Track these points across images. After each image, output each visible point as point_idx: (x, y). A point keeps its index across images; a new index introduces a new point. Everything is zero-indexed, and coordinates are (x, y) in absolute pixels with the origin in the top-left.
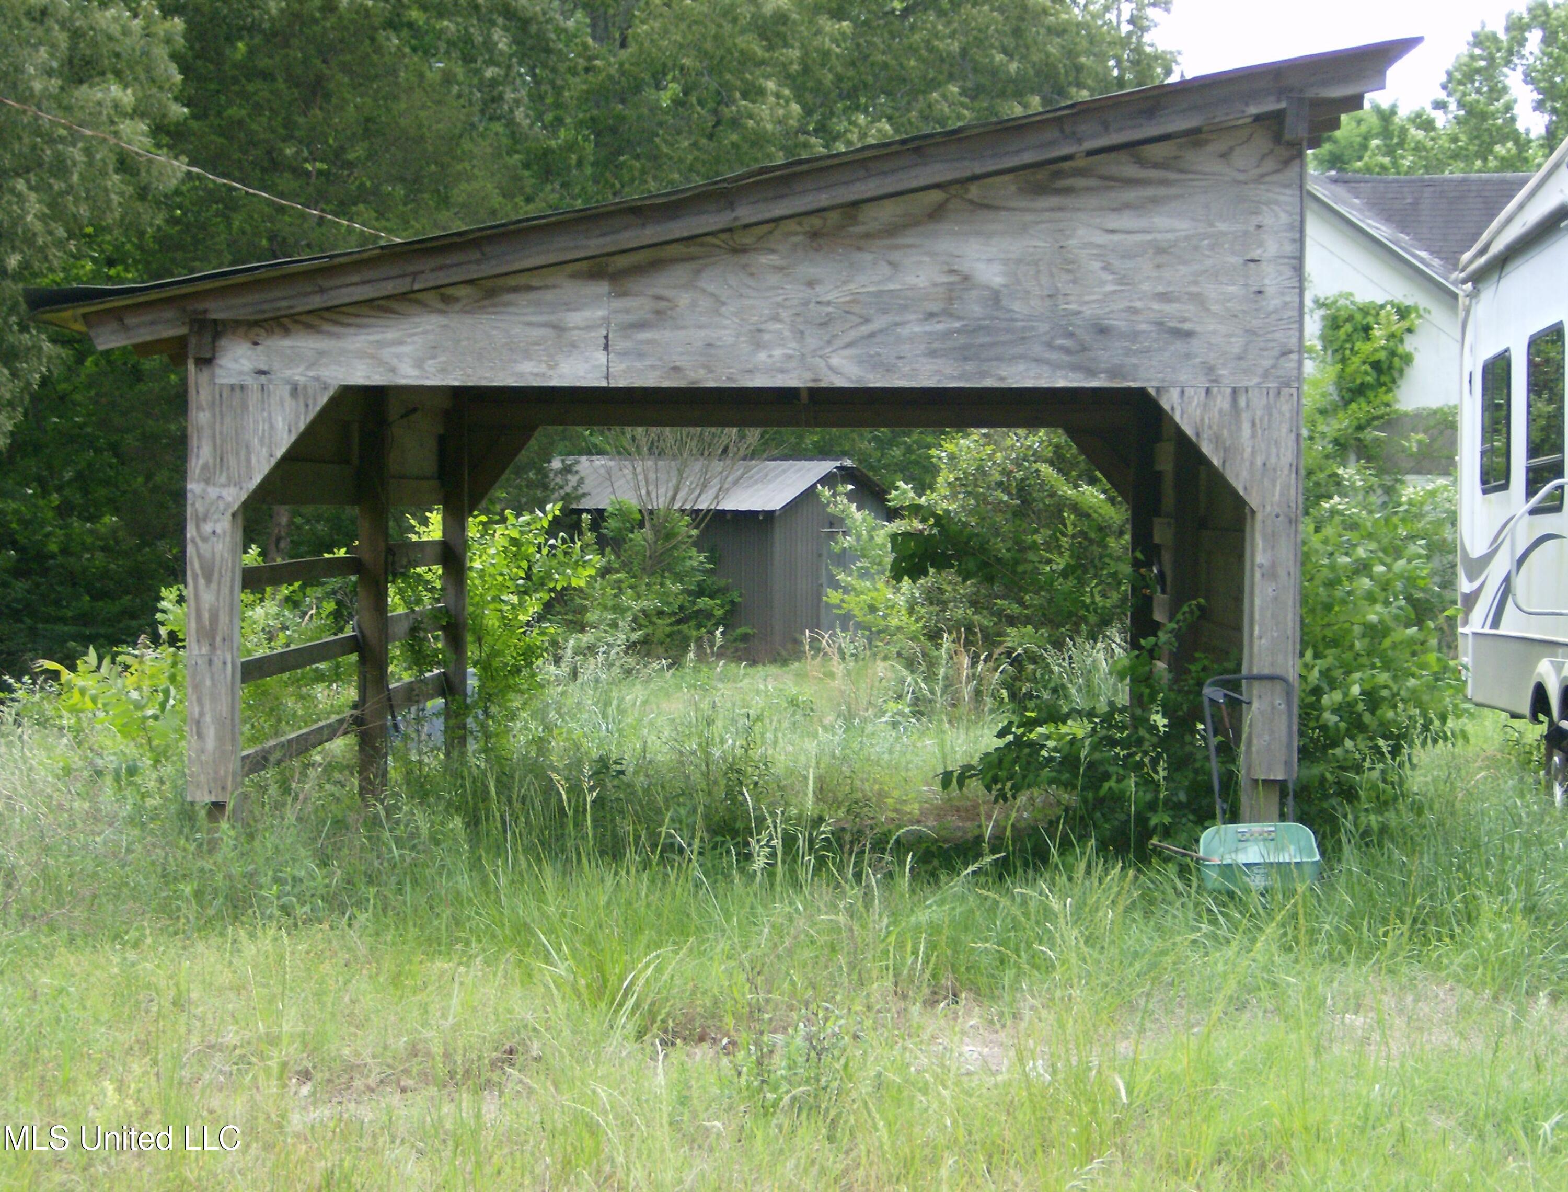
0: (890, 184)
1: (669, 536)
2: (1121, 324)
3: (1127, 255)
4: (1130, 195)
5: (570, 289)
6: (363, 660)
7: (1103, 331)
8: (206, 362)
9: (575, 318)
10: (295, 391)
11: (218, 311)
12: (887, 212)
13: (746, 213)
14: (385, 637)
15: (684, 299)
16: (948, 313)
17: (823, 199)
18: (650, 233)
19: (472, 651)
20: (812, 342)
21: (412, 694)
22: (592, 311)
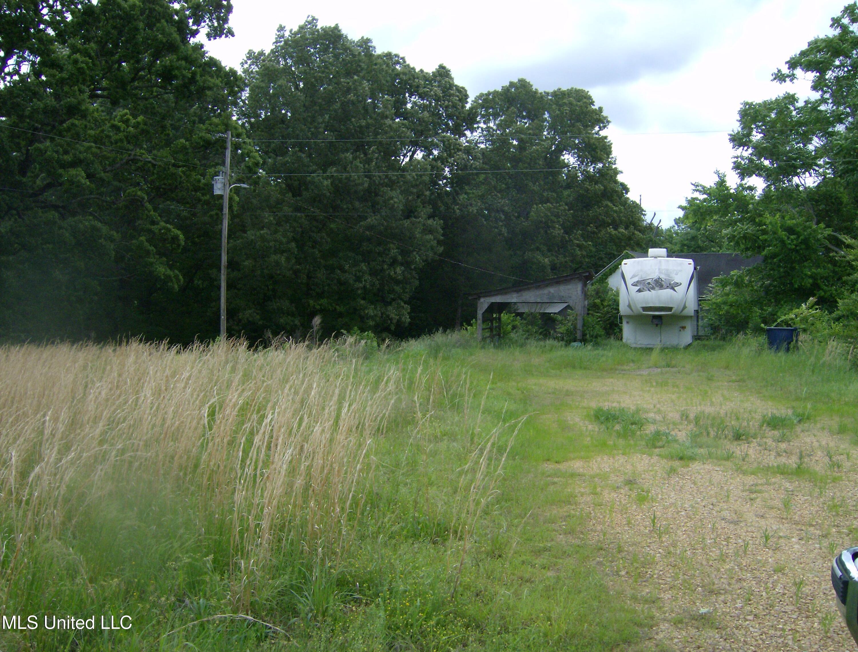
2: (565, 296)
3: (565, 290)
4: (565, 284)
5: (513, 293)
6: (491, 330)
7: (563, 297)
8: (479, 300)
10: (487, 303)
11: (480, 295)
12: (543, 286)
13: (529, 286)
14: (493, 328)
15: (524, 294)
16: (549, 295)
17: (537, 285)
19: (502, 331)
20: (536, 298)
21: (496, 335)
22: (515, 295)
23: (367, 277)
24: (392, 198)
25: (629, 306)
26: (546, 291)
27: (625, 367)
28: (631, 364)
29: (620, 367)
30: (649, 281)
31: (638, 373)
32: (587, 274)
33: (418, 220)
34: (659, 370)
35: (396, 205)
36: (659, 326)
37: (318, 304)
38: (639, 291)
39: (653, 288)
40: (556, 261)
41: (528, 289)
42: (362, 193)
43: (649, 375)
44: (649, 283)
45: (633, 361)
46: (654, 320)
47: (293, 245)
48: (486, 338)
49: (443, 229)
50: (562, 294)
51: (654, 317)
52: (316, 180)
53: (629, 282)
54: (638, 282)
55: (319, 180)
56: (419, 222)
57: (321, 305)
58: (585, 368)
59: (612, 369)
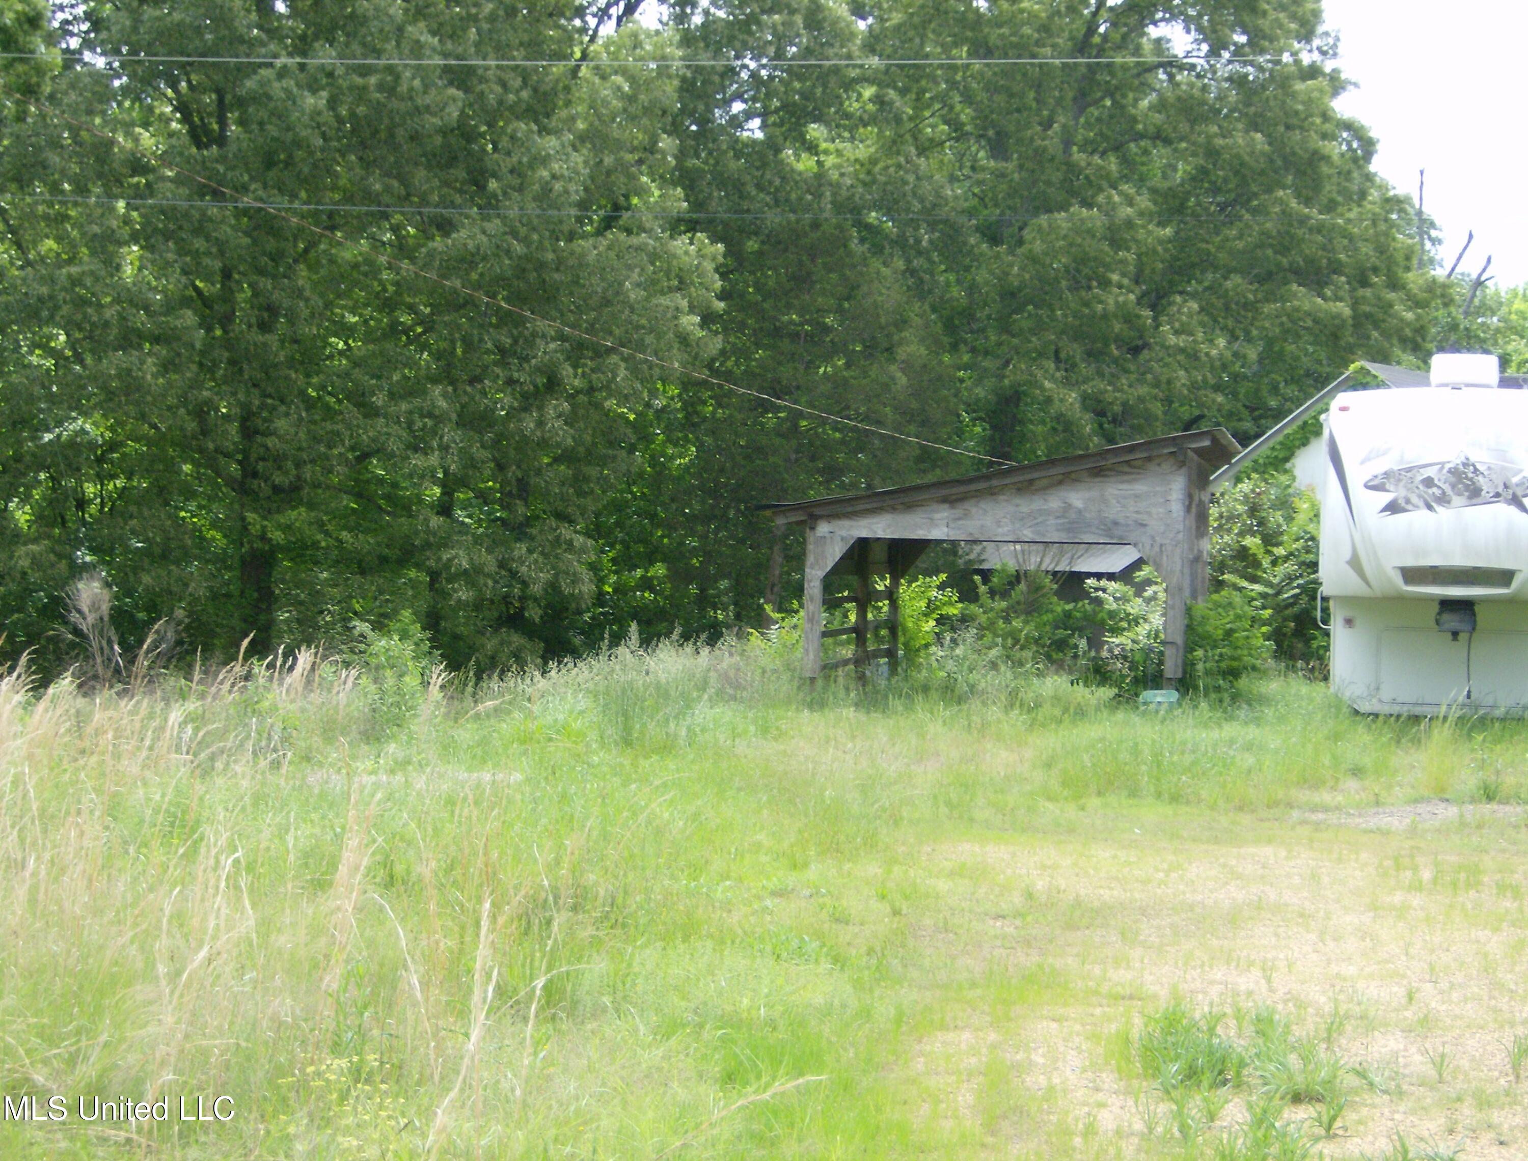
0: (1044, 473)
1: (1038, 588)
2: (1122, 521)
3: (1125, 498)
4: (1126, 477)
5: (935, 506)
6: (857, 638)
7: (1116, 523)
8: (813, 528)
9: (937, 516)
10: (842, 539)
11: (817, 511)
12: (1045, 482)
13: (995, 482)
14: (866, 630)
15: (974, 510)
16: (1063, 517)
17: (1021, 478)
18: (962, 489)
19: (901, 639)
20: (1017, 526)
21: (876, 654)
22: (943, 514)
23: (450, 434)
24: (545, 161)
25: (1355, 563)
26: (1054, 501)
27: (1325, 797)
28: (1352, 784)
29: (1304, 796)
30: (1431, 472)
31: (1373, 823)
32: (1206, 443)
33: (635, 240)
34: (1453, 811)
35: (558, 186)
36: (1463, 637)
37: (279, 527)
38: (1393, 508)
39: (1443, 500)
40: (1109, 398)
41: (992, 493)
42: (438, 140)
43: (1413, 831)
44: (1429, 482)
45: (1357, 772)
46: (1446, 617)
47: (189, 317)
48: (835, 666)
49: (723, 276)
50: (1113, 512)
51: (1448, 605)
52: (277, 88)
53: (1356, 477)
54: (1387, 475)
55: (287, 90)
56: (638, 249)
57: (287, 528)
58: (1175, 799)
59: (1273, 804)
